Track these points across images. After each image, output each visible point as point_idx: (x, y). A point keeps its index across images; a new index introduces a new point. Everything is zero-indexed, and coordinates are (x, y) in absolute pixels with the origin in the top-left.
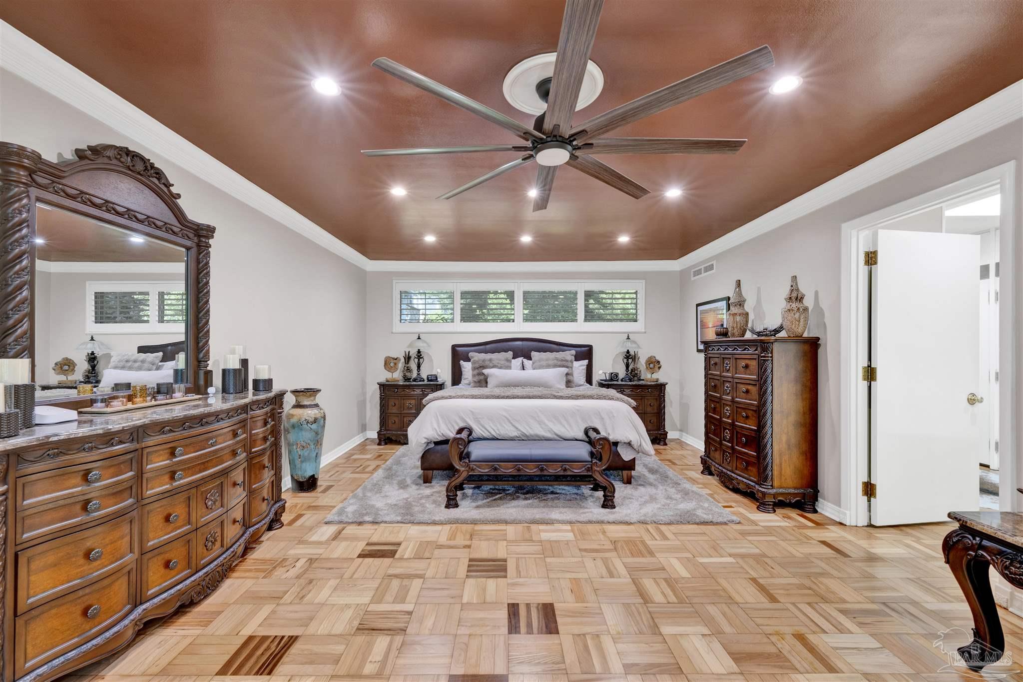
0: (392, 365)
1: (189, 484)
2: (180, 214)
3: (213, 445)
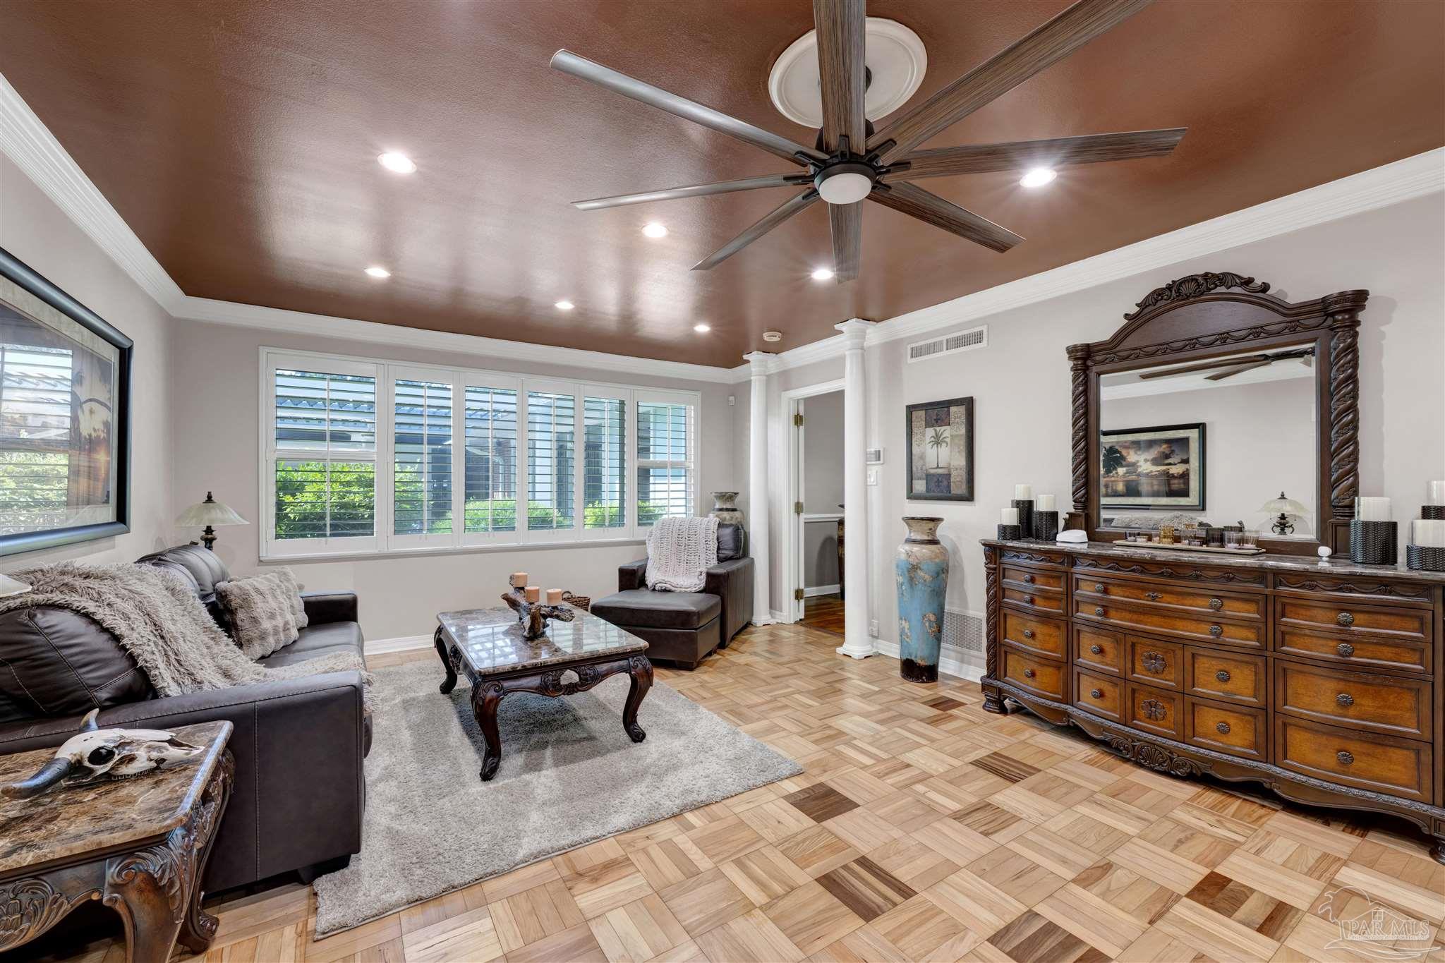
1: (1115, 626)
2: (1276, 306)
3: (1154, 599)
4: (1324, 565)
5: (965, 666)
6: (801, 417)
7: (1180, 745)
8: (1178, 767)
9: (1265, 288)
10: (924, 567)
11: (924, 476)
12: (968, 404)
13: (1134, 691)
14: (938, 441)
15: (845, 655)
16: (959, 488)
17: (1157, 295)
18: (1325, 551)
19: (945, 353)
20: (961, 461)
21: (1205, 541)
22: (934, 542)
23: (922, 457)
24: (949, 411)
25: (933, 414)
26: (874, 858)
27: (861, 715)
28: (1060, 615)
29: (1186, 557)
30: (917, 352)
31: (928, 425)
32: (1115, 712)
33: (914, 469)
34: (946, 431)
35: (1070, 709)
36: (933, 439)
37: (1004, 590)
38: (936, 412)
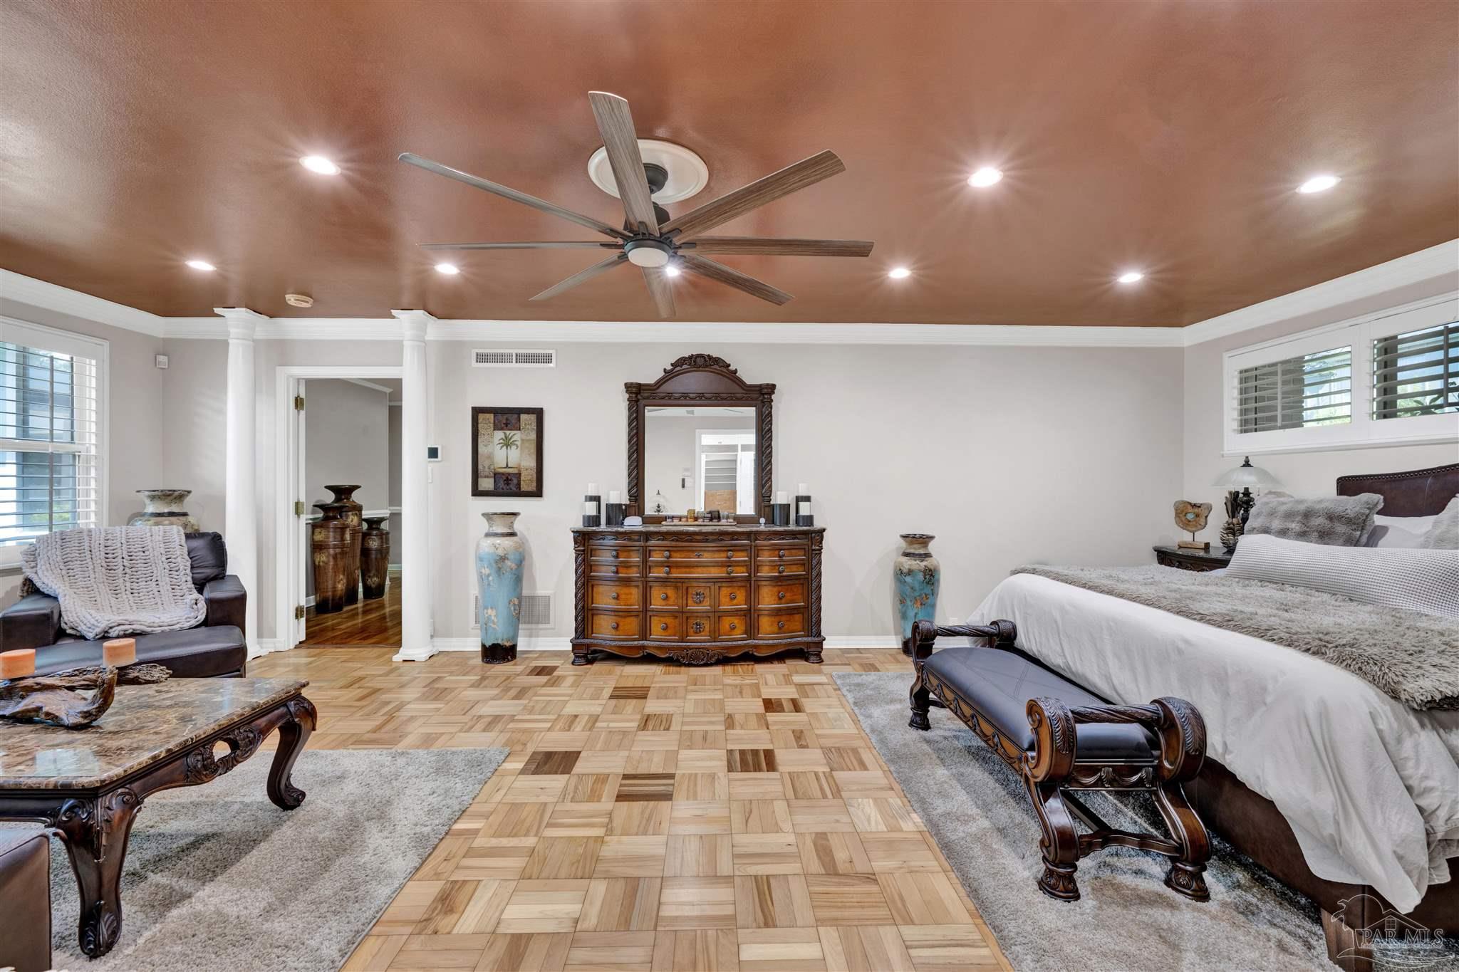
0: (1190, 516)
1: (676, 578)
2: (739, 382)
3: (699, 557)
4: (762, 528)
5: (533, 639)
6: (302, 399)
7: (713, 644)
8: (712, 657)
9: (736, 371)
10: (511, 557)
11: (492, 474)
12: (539, 413)
13: (687, 618)
14: (507, 443)
15: (404, 661)
16: (527, 484)
17: (681, 362)
18: (762, 520)
19: (514, 365)
20: (531, 463)
21: (711, 519)
22: (512, 534)
23: (490, 457)
24: (519, 420)
25: (503, 418)
26: (630, 771)
27: (493, 699)
28: (638, 577)
29: (705, 529)
30: (482, 358)
31: (496, 428)
32: (675, 636)
33: (480, 467)
34: (517, 436)
35: (646, 643)
36: (501, 441)
37: (591, 566)
38: (506, 418)
